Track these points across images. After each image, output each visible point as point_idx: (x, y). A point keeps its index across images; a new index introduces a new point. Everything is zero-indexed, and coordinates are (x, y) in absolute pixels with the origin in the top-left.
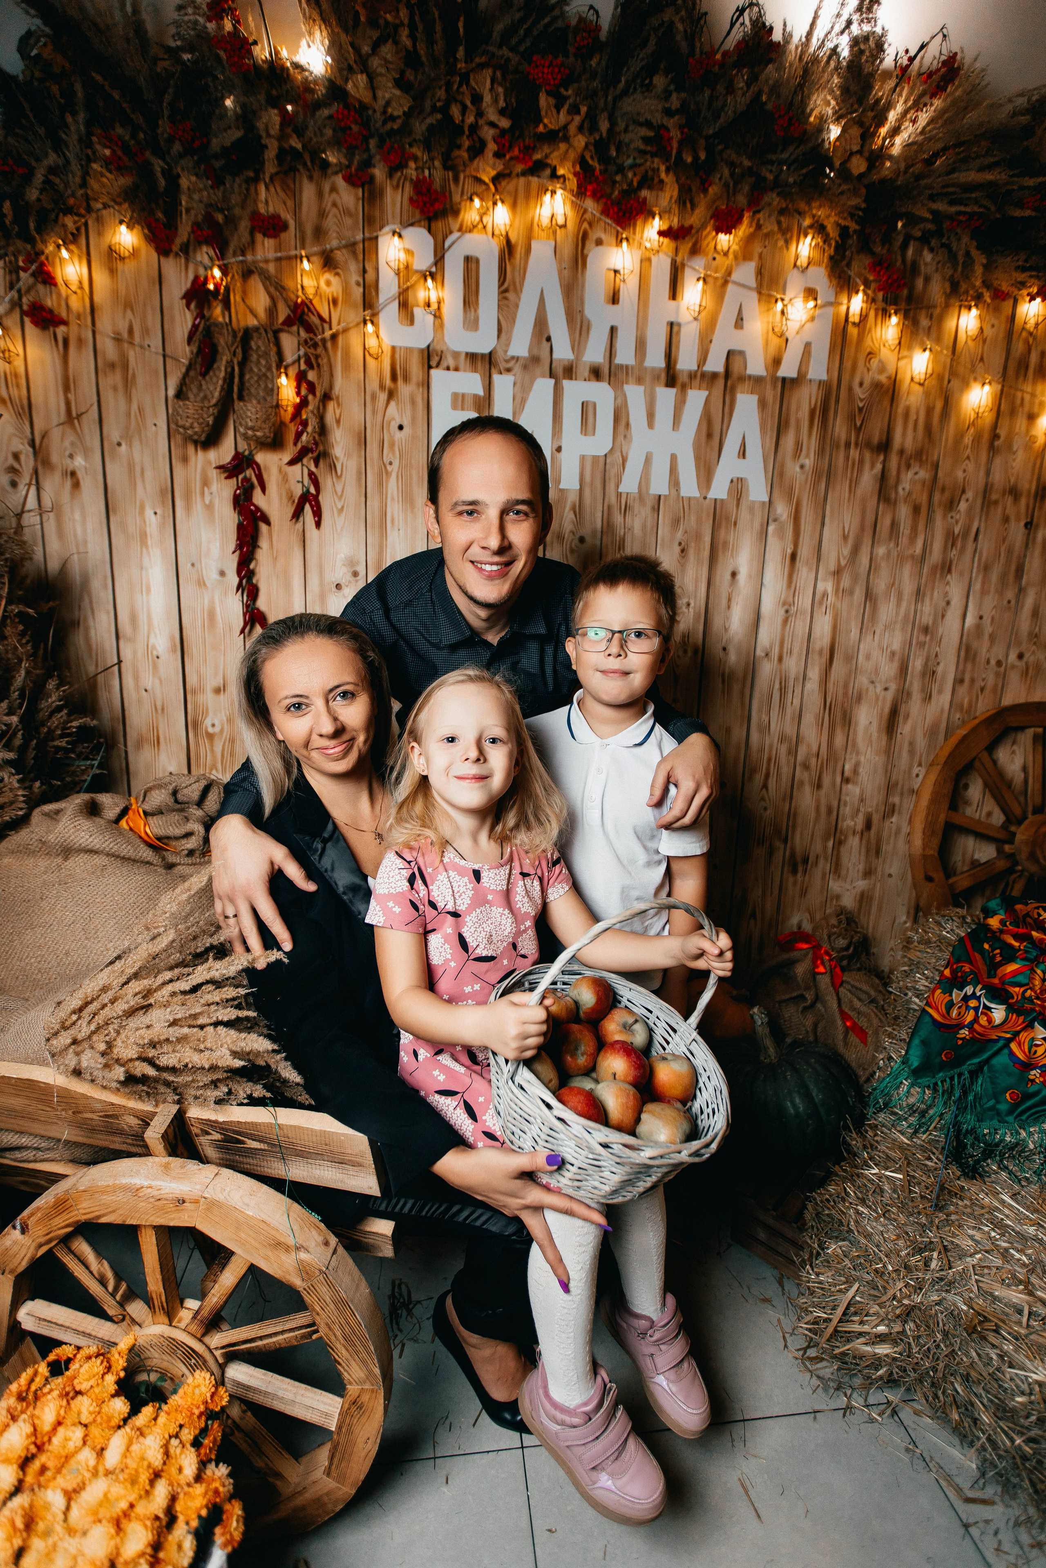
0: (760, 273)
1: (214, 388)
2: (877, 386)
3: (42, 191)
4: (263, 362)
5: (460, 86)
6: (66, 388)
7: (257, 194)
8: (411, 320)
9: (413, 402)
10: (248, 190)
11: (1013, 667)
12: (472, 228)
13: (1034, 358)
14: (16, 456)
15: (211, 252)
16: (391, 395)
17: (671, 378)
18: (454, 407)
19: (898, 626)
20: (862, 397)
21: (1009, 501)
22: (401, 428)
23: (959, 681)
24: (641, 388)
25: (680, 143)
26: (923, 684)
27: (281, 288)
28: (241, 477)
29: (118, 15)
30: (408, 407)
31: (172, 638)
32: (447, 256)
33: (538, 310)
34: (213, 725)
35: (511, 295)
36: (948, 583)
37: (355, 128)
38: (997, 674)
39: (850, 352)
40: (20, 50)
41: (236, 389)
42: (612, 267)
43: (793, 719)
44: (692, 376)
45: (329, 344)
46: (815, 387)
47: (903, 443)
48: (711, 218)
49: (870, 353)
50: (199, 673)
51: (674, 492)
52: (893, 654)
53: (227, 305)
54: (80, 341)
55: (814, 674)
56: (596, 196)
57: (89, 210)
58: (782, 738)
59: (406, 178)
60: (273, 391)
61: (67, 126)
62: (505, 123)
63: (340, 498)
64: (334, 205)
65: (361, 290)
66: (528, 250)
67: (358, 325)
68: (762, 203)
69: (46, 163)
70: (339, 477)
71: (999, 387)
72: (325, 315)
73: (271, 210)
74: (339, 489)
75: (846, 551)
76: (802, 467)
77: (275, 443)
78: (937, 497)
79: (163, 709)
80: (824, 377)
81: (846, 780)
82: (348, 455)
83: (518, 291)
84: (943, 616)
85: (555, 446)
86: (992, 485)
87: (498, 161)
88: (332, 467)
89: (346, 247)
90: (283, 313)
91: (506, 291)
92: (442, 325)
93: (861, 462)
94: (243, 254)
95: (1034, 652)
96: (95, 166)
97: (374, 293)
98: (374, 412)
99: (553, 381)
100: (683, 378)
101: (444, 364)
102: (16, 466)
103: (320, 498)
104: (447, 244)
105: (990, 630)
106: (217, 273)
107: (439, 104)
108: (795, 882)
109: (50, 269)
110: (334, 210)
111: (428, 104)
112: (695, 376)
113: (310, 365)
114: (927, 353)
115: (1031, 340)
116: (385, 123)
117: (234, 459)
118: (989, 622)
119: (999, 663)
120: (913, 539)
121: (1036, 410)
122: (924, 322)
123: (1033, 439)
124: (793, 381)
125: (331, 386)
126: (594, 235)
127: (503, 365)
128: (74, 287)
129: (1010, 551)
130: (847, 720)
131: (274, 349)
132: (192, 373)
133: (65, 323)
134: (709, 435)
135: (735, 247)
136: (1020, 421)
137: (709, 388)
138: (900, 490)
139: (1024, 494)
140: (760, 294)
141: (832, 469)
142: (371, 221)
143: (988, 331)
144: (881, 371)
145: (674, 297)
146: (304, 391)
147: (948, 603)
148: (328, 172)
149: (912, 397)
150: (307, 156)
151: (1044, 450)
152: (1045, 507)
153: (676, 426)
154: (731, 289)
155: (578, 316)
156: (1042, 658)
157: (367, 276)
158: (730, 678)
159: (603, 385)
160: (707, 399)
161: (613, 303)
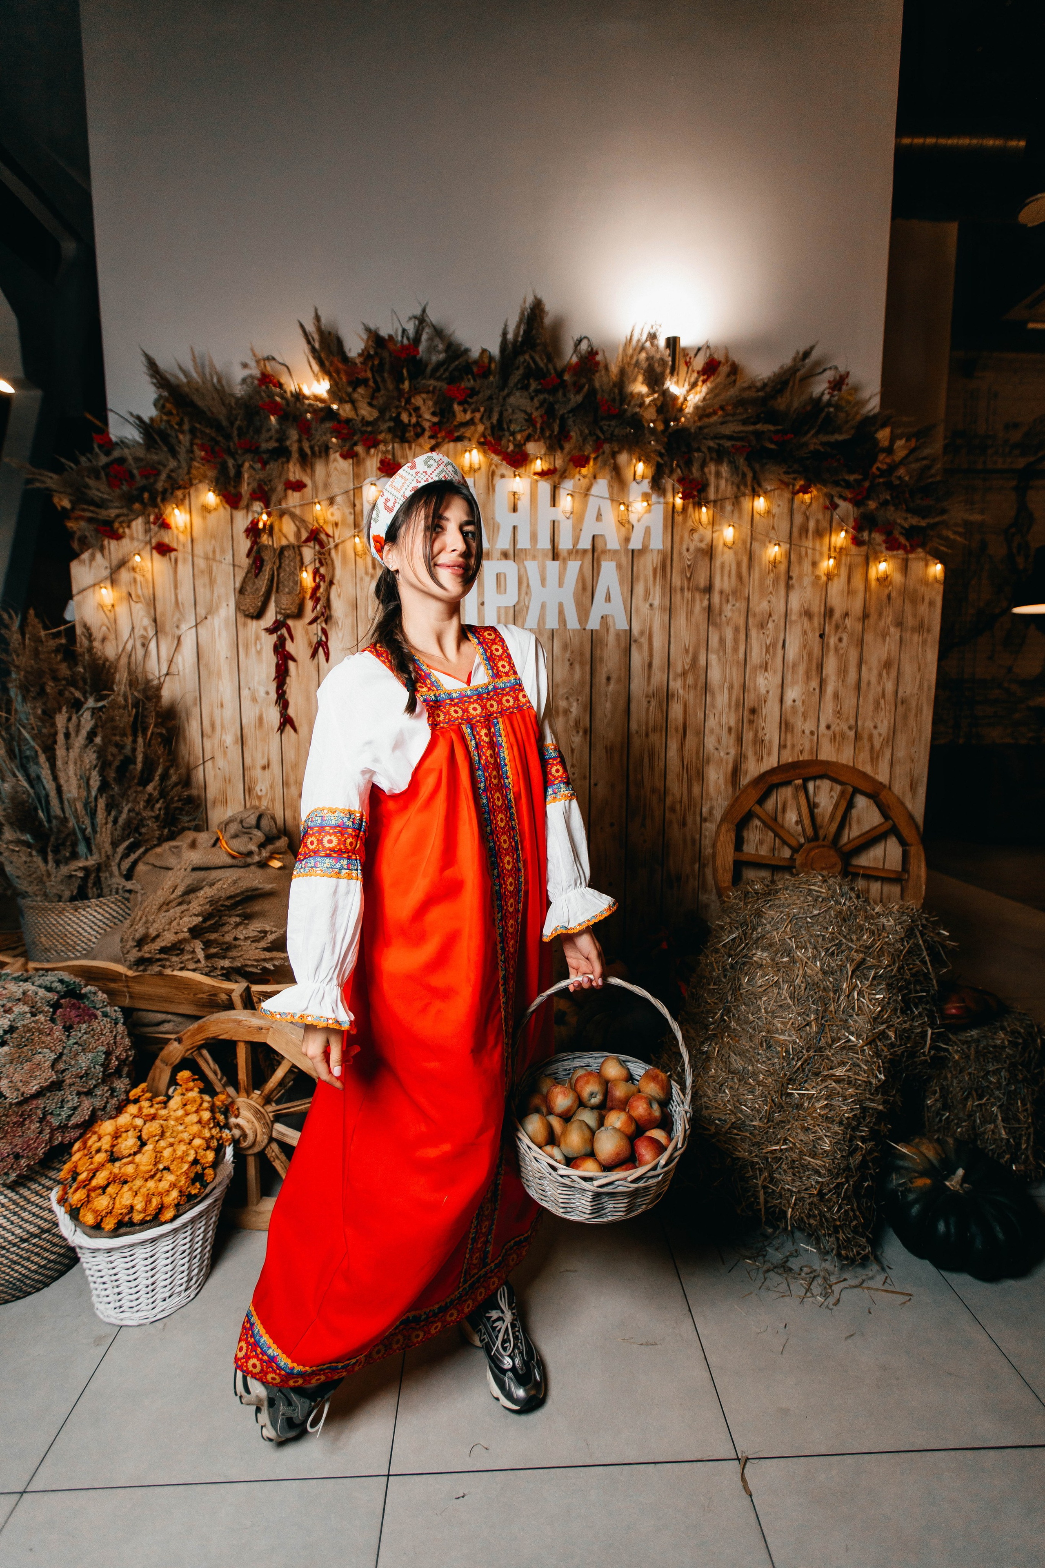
0: (611, 486)
1: (262, 583)
2: (699, 550)
3: (165, 481)
4: (292, 564)
5: (406, 404)
6: (176, 587)
7: (288, 468)
10: (283, 467)
11: (823, 735)
13: (812, 525)
14: (145, 629)
15: (262, 505)
17: (555, 556)
19: (733, 709)
20: (689, 558)
21: (805, 620)
23: (782, 747)
24: (536, 562)
25: (541, 424)
26: (755, 749)
27: (303, 521)
28: (279, 633)
29: (209, 385)
31: (236, 736)
34: (261, 790)
36: (766, 678)
37: (345, 431)
38: (811, 741)
39: (678, 530)
40: (155, 405)
41: (275, 585)
42: (510, 490)
43: (660, 776)
44: (570, 552)
45: (333, 552)
46: (655, 553)
47: (722, 586)
48: (571, 460)
49: (692, 530)
50: (252, 757)
51: (562, 626)
52: (730, 729)
53: (271, 534)
54: (185, 560)
55: (673, 746)
56: (496, 452)
57: (191, 485)
58: (653, 791)
60: (298, 583)
61: (180, 442)
62: (435, 419)
63: (341, 642)
64: (336, 469)
65: (353, 516)
68: (601, 450)
69: (168, 468)
70: (340, 630)
71: (788, 546)
72: (331, 533)
73: (297, 477)
74: (341, 636)
75: (688, 660)
76: (651, 605)
77: (299, 614)
78: (751, 621)
79: (230, 781)
80: (661, 547)
81: (704, 820)
82: (346, 616)
84: (765, 701)
85: (480, 602)
86: (791, 610)
87: (433, 438)
88: (336, 624)
89: (343, 493)
90: (305, 535)
93: (693, 600)
94: (280, 504)
95: (838, 724)
96: (195, 464)
98: (362, 589)
100: (563, 554)
102: (145, 634)
103: (329, 644)
105: (802, 709)
106: (265, 517)
107: (394, 415)
109: (168, 521)
110: (335, 472)
111: (387, 417)
112: (572, 552)
113: (321, 564)
114: (731, 528)
115: (808, 513)
116: (363, 425)
117: (274, 623)
118: (800, 704)
119: (812, 733)
120: (736, 650)
121: (817, 557)
122: (728, 507)
123: (818, 578)
124: (639, 550)
125: (333, 576)
126: (498, 472)
128: (181, 529)
129: (810, 654)
130: (701, 776)
131: (298, 558)
132: (249, 575)
133: (175, 550)
134: (584, 589)
135: (589, 476)
136: (807, 566)
137: (582, 560)
138: (723, 616)
139: (816, 615)
140: (612, 500)
141: (673, 605)
142: (358, 478)
143: (775, 510)
144: (701, 541)
145: (554, 506)
146: (317, 580)
147: (768, 692)
148: (331, 451)
149: (726, 556)
150: (317, 448)
151: (827, 584)
152: (834, 623)
153: (561, 584)
154: (591, 499)
155: (492, 521)
156: (845, 728)
157: (356, 508)
158: (611, 749)
159: (510, 562)
160: (581, 567)
161: (514, 512)
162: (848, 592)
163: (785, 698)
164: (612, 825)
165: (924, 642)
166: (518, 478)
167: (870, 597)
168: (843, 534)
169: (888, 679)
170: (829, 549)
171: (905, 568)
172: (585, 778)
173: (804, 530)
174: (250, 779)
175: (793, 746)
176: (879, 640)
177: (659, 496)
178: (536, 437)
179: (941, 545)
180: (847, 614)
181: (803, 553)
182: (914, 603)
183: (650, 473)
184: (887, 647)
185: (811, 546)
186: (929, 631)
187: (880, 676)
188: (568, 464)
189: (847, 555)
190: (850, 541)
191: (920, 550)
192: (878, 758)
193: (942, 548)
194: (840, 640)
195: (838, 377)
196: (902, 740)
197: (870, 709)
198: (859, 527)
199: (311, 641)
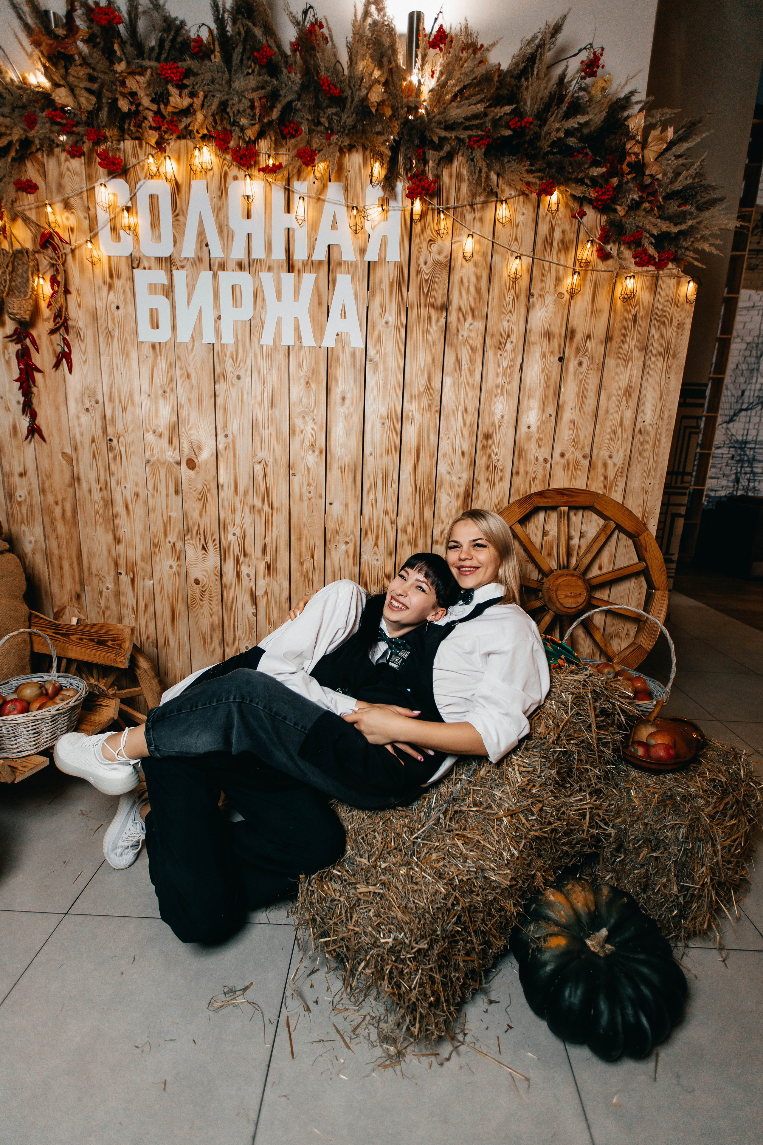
0: (344, 193)
2: (437, 263)
5: (122, 88)
8: (118, 239)
9: (124, 291)
11: (557, 463)
12: (152, 176)
13: (557, 236)
16: (110, 287)
17: (291, 266)
18: (151, 293)
19: (466, 432)
20: (427, 272)
21: (545, 342)
22: (118, 308)
23: (514, 473)
24: (271, 274)
26: (488, 475)
27: (36, 225)
28: (22, 342)
30: (121, 294)
32: (138, 195)
33: (199, 227)
34: (20, 496)
35: (180, 218)
36: (502, 403)
38: (545, 468)
39: (415, 240)
42: (245, 194)
43: (393, 498)
44: (305, 264)
46: (392, 266)
47: (460, 303)
48: (297, 155)
49: (430, 240)
50: (9, 463)
51: (298, 343)
52: (463, 454)
55: (406, 469)
58: (386, 512)
60: (34, 288)
63: (84, 353)
64: (68, 169)
65: (87, 221)
66: (190, 186)
67: (86, 242)
70: (82, 341)
71: (531, 259)
72: (66, 238)
73: (30, 178)
74: (83, 348)
75: (423, 382)
76: (387, 323)
78: (488, 341)
80: (398, 259)
82: (87, 326)
83: (185, 215)
84: (500, 426)
85: (217, 316)
86: (531, 330)
87: (156, 133)
88: (78, 334)
89: (77, 195)
90: (39, 241)
91: (177, 215)
92: (138, 241)
93: (430, 317)
94: (12, 207)
95: (573, 452)
97: (95, 221)
98: (101, 299)
99: (212, 272)
100: (298, 265)
101: (142, 265)
103: (72, 355)
104: (138, 187)
105: (537, 436)
110: (68, 172)
112: (307, 264)
113: (58, 271)
114: (470, 237)
115: (554, 222)
117: (15, 332)
118: (535, 431)
119: (545, 460)
120: (472, 372)
121: (561, 273)
122: (470, 216)
123: (560, 295)
124: (376, 262)
125: (68, 283)
126: (230, 174)
127: (179, 264)
129: (548, 378)
130: (434, 500)
131: (34, 264)
134: (320, 304)
135: (324, 178)
136: (550, 281)
137: (317, 272)
138: (460, 337)
139: (557, 336)
140: (348, 207)
141: (409, 323)
142: (90, 178)
143: (520, 219)
144: (440, 253)
145: (289, 212)
146: (55, 288)
147: (503, 417)
148: (60, 149)
149: (464, 270)
151: (570, 303)
152: (574, 346)
153: (296, 299)
154: (325, 205)
155: (225, 228)
156: (580, 456)
157: (90, 212)
158: (346, 470)
159: (245, 274)
160: (316, 279)
161: (248, 218)
162: (592, 312)
163: (519, 423)
164: (347, 543)
165: (669, 369)
166: (249, 178)
167: (614, 319)
168: (589, 245)
169: (627, 407)
170: (574, 265)
171: (654, 287)
172: (320, 497)
173: (549, 241)
174: (9, 484)
175: (526, 473)
176: (621, 366)
179: (696, 259)
180: (589, 337)
181: (547, 268)
182: (661, 324)
184: (628, 373)
185: (555, 261)
186: (674, 356)
187: (619, 403)
188: (295, 161)
189: (593, 270)
190: (595, 254)
191: (670, 265)
192: (611, 488)
193: (696, 263)
194: (580, 364)
195: (592, 56)
196: (637, 472)
197: (607, 437)
198: (605, 238)
199: (54, 351)
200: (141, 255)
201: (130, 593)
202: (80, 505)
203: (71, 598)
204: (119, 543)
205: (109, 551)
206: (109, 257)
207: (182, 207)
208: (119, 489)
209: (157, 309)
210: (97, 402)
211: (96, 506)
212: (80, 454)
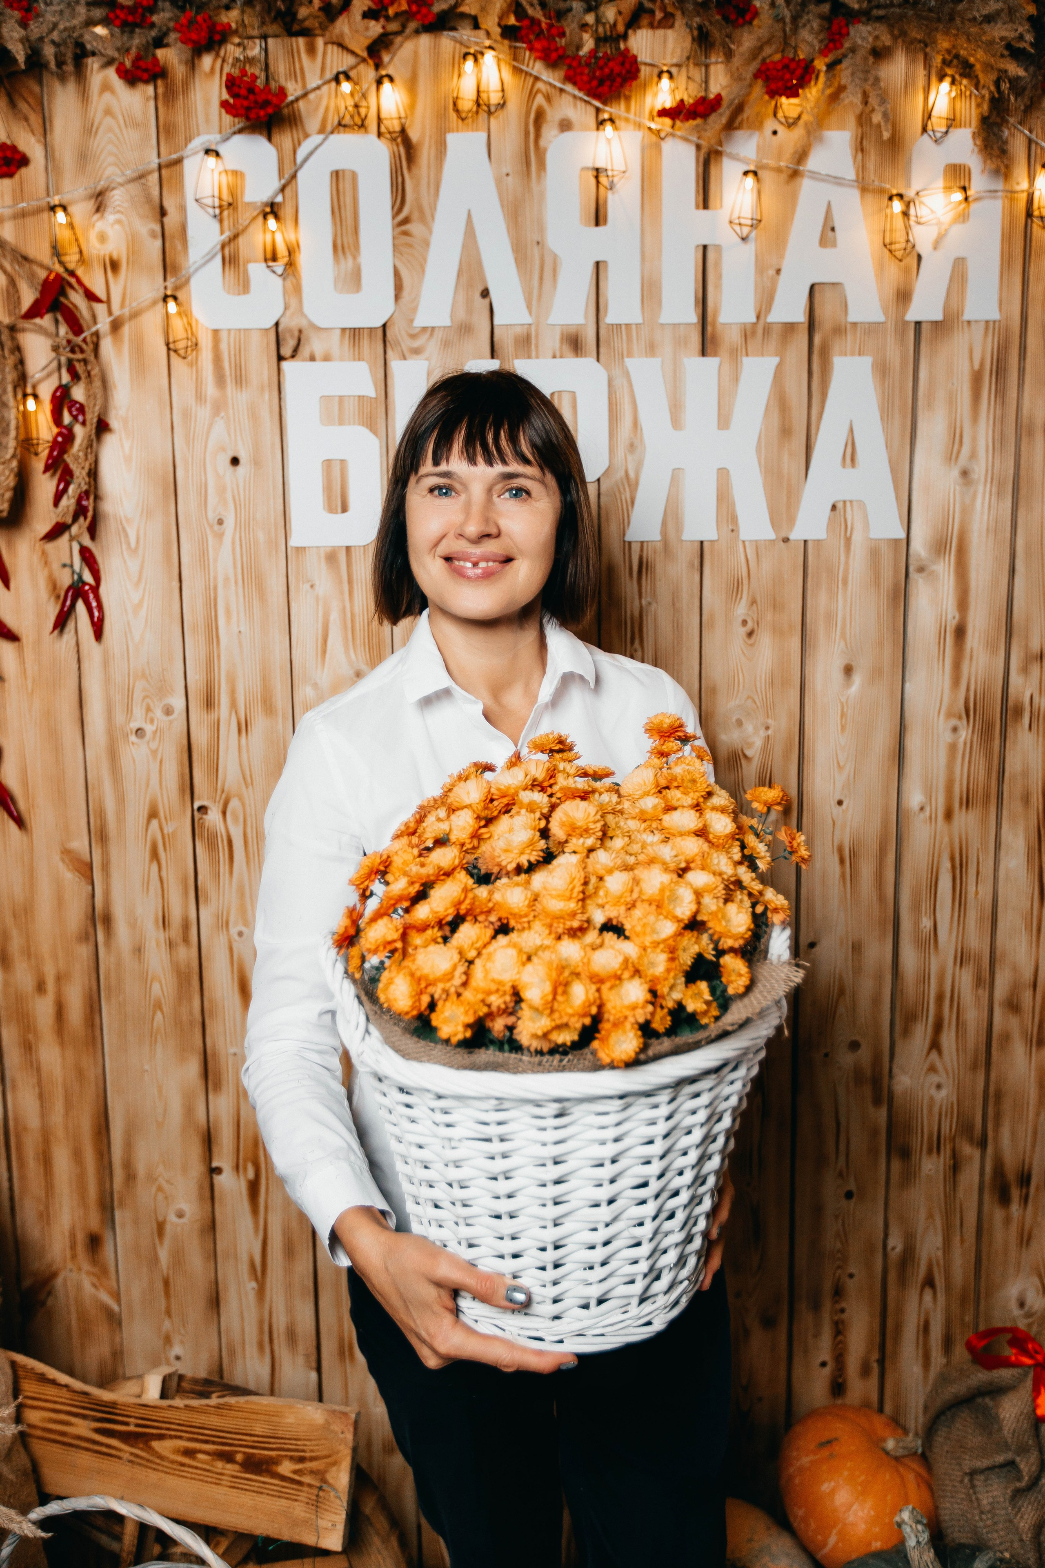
0: (860, 147)
8: (244, 286)
9: (254, 417)
12: (341, 126)
16: (216, 409)
17: (709, 339)
18: (327, 420)
22: (235, 461)
27: (23, 259)
30: (246, 424)
32: (300, 174)
33: (465, 247)
35: (415, 228)
39: (1039, 268)
42: (590, 165)
43: (980, 921)
44: (748, 333)
45: (105, 342)
46: (978, 333)
48: (756, 76)
51: (726, 533)
56: (548, 57)
58: (962, 958)
59: (224, 61)
60: (11, 427)
63: (136, 585)
64: (108, 112)
65: (159, 243)
66: (442, 150)
67: (154, 303)
68: (847, 45)
70: (131, 553)
72: (99, 290)
73: (3, 137)
74: (133, 569)
76: (965, 473)
77: (18, 517)
80: (995, 315)
83: (426, 220)
87: (372, 23)
89: (129, 180)
90: (28, 297)
91: (406, 221)
92: (298, 289)
97: (179, 247)
98: (188, 438)
100: (732, 337)
101: (305, 351)
103: (102, 590)
104: (301, 154)
108: (1007, 1220)
110: (109, 120)
112: (754, 333)
113: (75, 376)
124: (935, 324)
126: (553, 115)
127: (407, 343)
131: (11, 360)
134: (786, 431)
135: (806, 119)
137: (781, 353)
140: (864, 189)
141: (1023, 471)
142: (170, 136)
145: (706, 205)
146: (67, 419)
148: (94, 64)
150: (49, 52)
153: (724, 421)
154: (806, 185)
155: (536, 251)
157: (166, 220)
158: (853, 853)
159: (588, 363)
160: (779, 371)
161: (597, 224)
164: (854, 1046)
166: (609, 127)
177: (996, 172)
178: (659, 15)
183: (970, 111)
188: (751, 86)
199: (54, 586)
200: (304, 323)
201: (245, 1221)
202: (109, 988)
203: (73, 1247)
204: (218, 1086)
205: (189, 1111)
206: (216, 332)
207: (418, 200)
208: (223, 939)
209: (343, 462)
210: (168, 711)
211: (156, 987)
212: (114, 850)
